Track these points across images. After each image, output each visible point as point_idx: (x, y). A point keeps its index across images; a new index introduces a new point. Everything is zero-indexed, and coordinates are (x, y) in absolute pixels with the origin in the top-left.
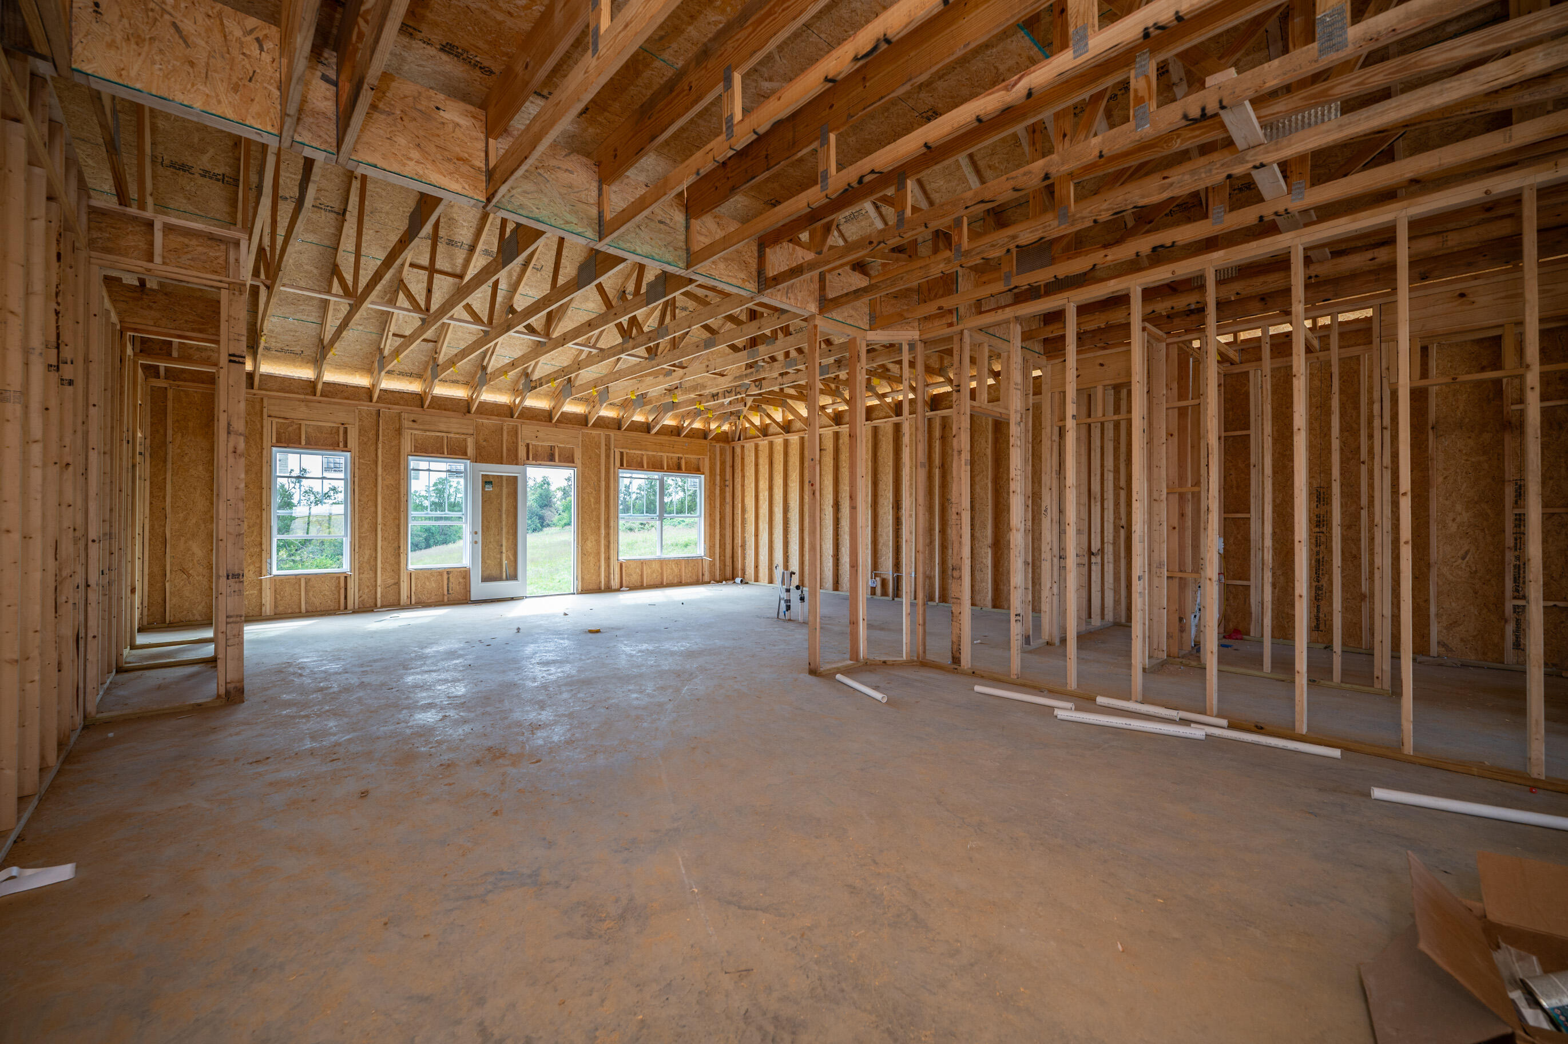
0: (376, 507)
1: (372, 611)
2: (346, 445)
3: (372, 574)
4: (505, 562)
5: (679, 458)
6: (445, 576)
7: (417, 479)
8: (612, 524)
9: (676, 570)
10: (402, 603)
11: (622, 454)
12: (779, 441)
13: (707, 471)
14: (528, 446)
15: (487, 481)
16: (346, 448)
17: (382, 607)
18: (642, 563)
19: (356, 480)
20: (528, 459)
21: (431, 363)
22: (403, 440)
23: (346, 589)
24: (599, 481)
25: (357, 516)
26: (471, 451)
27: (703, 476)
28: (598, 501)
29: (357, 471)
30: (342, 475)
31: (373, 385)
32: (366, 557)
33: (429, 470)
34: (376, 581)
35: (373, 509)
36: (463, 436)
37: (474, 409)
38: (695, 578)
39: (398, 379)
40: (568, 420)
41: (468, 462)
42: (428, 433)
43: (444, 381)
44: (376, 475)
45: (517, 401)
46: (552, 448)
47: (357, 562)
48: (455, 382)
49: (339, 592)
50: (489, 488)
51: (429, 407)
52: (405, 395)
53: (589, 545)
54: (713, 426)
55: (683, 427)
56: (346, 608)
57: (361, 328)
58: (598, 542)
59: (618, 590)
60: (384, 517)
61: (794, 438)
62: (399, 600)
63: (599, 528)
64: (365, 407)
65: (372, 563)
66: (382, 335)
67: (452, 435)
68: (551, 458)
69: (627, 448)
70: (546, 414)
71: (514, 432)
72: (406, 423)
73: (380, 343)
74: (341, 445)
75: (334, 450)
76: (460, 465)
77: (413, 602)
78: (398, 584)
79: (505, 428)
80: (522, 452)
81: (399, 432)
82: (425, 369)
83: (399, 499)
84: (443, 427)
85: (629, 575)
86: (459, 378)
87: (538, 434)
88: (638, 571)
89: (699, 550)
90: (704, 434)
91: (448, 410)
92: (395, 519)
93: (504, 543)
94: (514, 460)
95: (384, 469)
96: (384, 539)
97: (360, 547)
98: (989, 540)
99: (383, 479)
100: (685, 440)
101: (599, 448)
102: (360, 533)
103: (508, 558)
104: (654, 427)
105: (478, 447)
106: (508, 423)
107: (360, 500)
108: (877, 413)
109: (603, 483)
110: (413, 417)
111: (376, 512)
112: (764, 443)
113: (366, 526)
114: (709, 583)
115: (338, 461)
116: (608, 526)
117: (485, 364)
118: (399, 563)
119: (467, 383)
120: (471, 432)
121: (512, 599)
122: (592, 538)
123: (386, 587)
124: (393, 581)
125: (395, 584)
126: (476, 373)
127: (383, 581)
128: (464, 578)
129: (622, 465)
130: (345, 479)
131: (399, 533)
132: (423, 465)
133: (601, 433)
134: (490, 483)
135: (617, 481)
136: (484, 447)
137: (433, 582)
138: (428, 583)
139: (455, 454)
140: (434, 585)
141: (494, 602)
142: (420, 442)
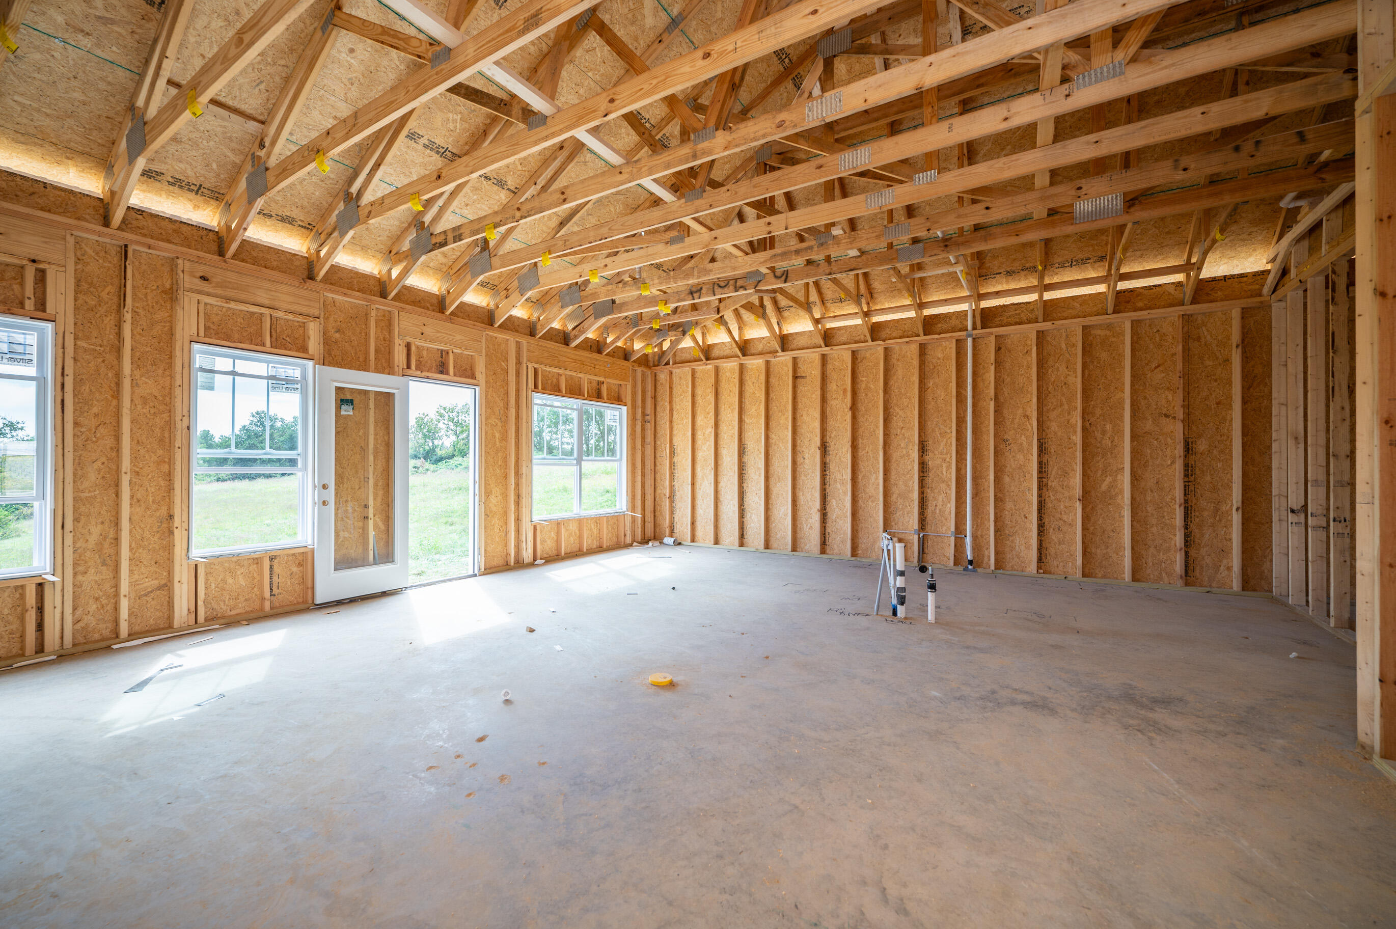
0: (118, 438)
1: (108, 649)
2: (41, 305)
3: (107, 573)
4: (372, 533)
5: (600, 383)
6: (266, 564)
7: (210, 387)
8: (524, 470)
9: (595, 531)
10: (176, 624)
11: (536, 370)
12: (730, 367)
13: (629, 402)
14: (408, 346)
15: (345, 399)
16: (40, 311)
17: (132, 636)
18: (558, 524)
19: (69, 382)
20: (409, 367)
21: (248, 167)
22: (180, 312)
23: (40, 609)
24: (506, 407)
25: (69, 457)
26: (314, 344)
27: (624, 408)
28: (505, 438)
29: (69, 363)
30: (31, 371)
31: (113, 193)
32: (93, 539)
33: (233, 373)
34: (117, 586)
35: (109, 442)
36: (300, 319)
37: (322, 273)
38: (615, 539)
39: (169, 194)
40: (467, 313)
41: (310, 364)
42: (232, 305)
43: (265, 214)
44: (118, 376)
45: (395, 273)
46: (443, 354)
47: (69, 552)
48: (287, 220)
49: (22, 619)
50: (347, 411)
51: (234, 256)
52: (184, 229)
53: (493, 500)
54: (638, 345)
55: (606, 343)
56: (40, 649)
57: (86, 42)
58: (505, 496)
59: (532, 565)
60: (135, 458)
61: (755, 364)
62: (170, 618)
63: (506, 476)
64: (92, 233)
65: (108, 550)
66: (142, 76)
67: (279, 314)
68: (442, 369)
69: (542, 363)
70: (435, 301)
71: (387, 323)
72: (187, 280)
73: (135, 94)
74: (29, 305)
75: (10, 313)
76: (292, 368)
77: (201, 618)
78: (167, 587)
79: (373, 313)
80: (399, 356)
81: (171, 295)
82: (232, 181)
83: (170, 425)
84: (263, 298)
85: (543, 541)
86: (295, 213)
87: (425, 329)
88: (553, 535)
89: (621, 504)
90: (626, 355)
91: (273, 269)
92: (160, 462)
93: (371, 503)
94: (386, 366)
95: (137, 363)
96: (135, 501)
97: (76, 520)
98: (1078, 491)
99: (134, 384)
100: (607, 359)
101: (506, 360)
102: (76, 490)
103: (376, 526)
104: (576, 337)
105: (327, 341)
106: (378, 306)
107: (76, 424)
108: (888, 331)
109: (512, 412)
110: (202, 270)
111: (117, 449)
112: (705, 369)
113: (92, 476)
114: (631, 545)
115: (19, 338)
116: (518, 474)
117: (354, 189)
118: (169, 548)
119: (308, 227)
120: (316, 312)
121: (384, 594)
122: (496, 491)
123: (140, 596)
124: (156, 583)
125: (161, 588)
126: (330, 208)
127: (132, 584)
128: (300, 565)
129: (536, 387)
130: (40, 380)
131: (170, 489)
132: (223, 363)
133: (511, 339)
134: (350, 402)
135: (529, 408)
136: (336, 342)
137: (241, 578)
138: (230, 581)
139: (286, 349)
140: (243, 583)
141: (356, 604)
142: (216, 319)
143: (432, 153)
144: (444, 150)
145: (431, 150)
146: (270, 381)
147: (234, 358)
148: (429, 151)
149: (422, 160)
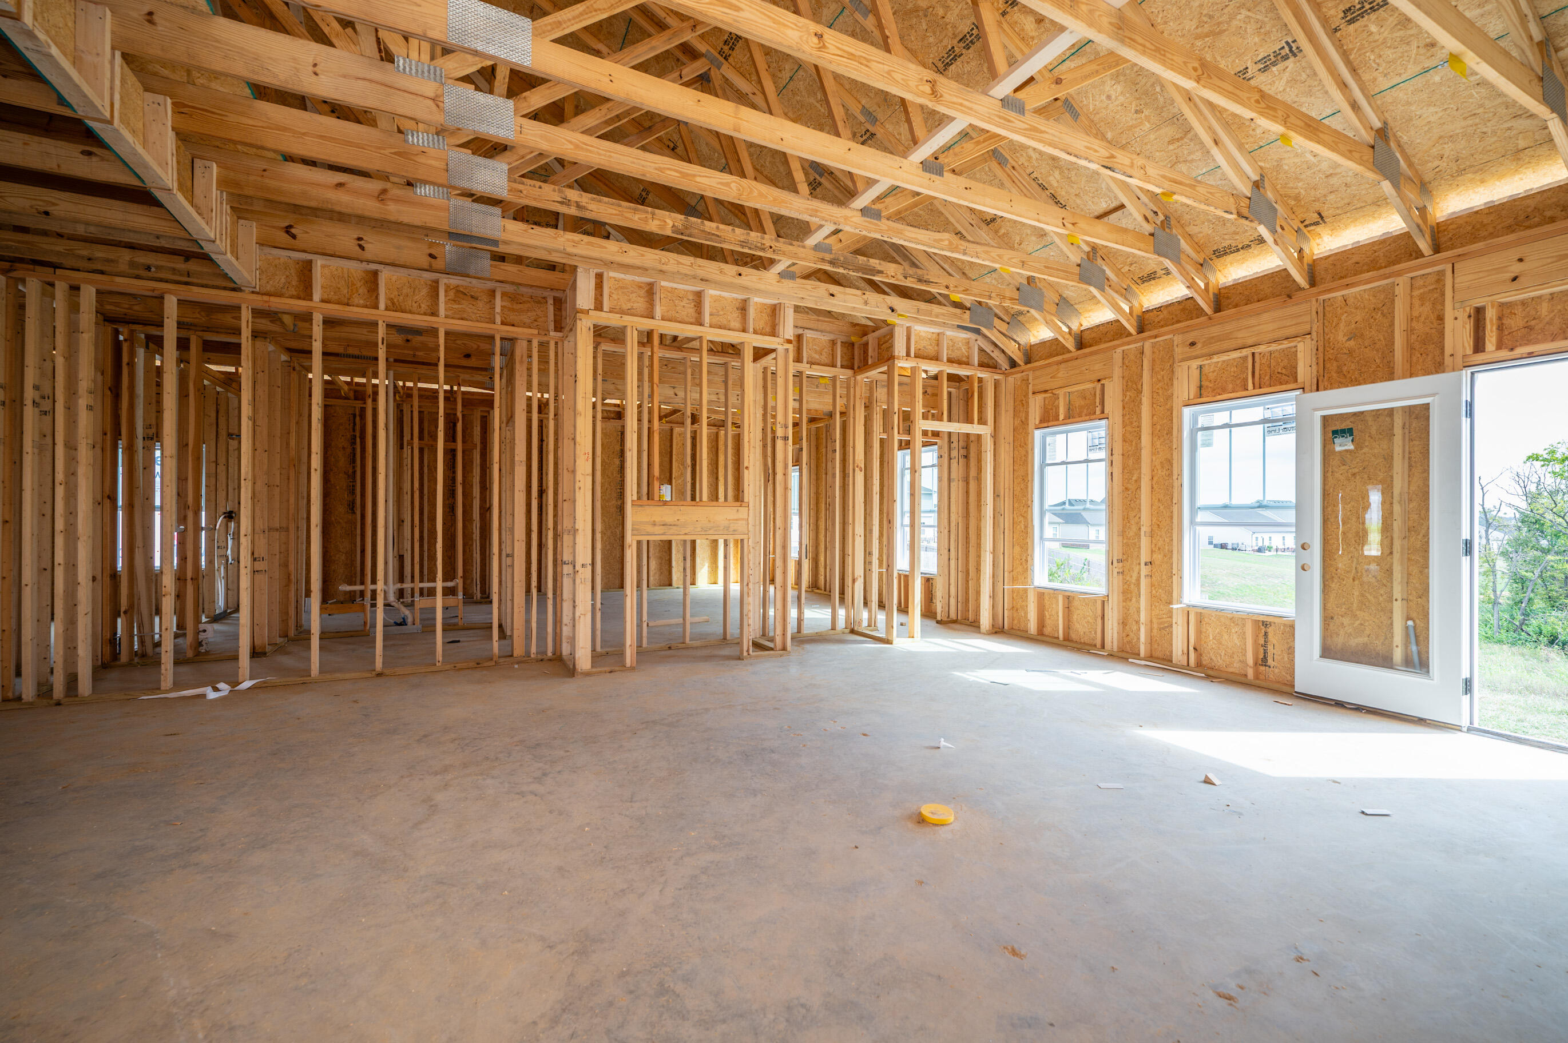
1: (1127, 659)
6: (1250, 627)
7: (1208, 444)
10: (1174, 660)
14: (1478, 313)
15: (1337, 430)
17: (1149, 658)
19: (1117, 459)
20: (1478, 349)
22: (1176, 383)
23: (1103, 619)
26: (1304, 369)
29: (1117, 445)
33: (1229, 425)
36: (1286, 345)
41: (1303, 395)
50: (1343, 445)
51: (1218, 308)
56: (1103, 646)
62: (1167, 651)
64: (1127, 344)
67: (1262, 349)
77: (1192, 662)
80: (1458, 336)
84: (1245, 338)
87: (1523, 268)
105: (1334, 357)
107: (1126, 489)
110: (1191, 337)
120: (1306, 328)
123: (1160, 628)
136: (1351, 352)
137: (1235, 636)
138: (1226, 636)
139: (1281, 384)
140: (1237, 641)
141: (1359, 714)
142: (1212, 376)
143: (1281, 66)
144: (1287, 49)
145: (1274, 64)
146: (1267, 425)
147: (1230, 409)
148: (1274, 69)
149: (1283, 82)
